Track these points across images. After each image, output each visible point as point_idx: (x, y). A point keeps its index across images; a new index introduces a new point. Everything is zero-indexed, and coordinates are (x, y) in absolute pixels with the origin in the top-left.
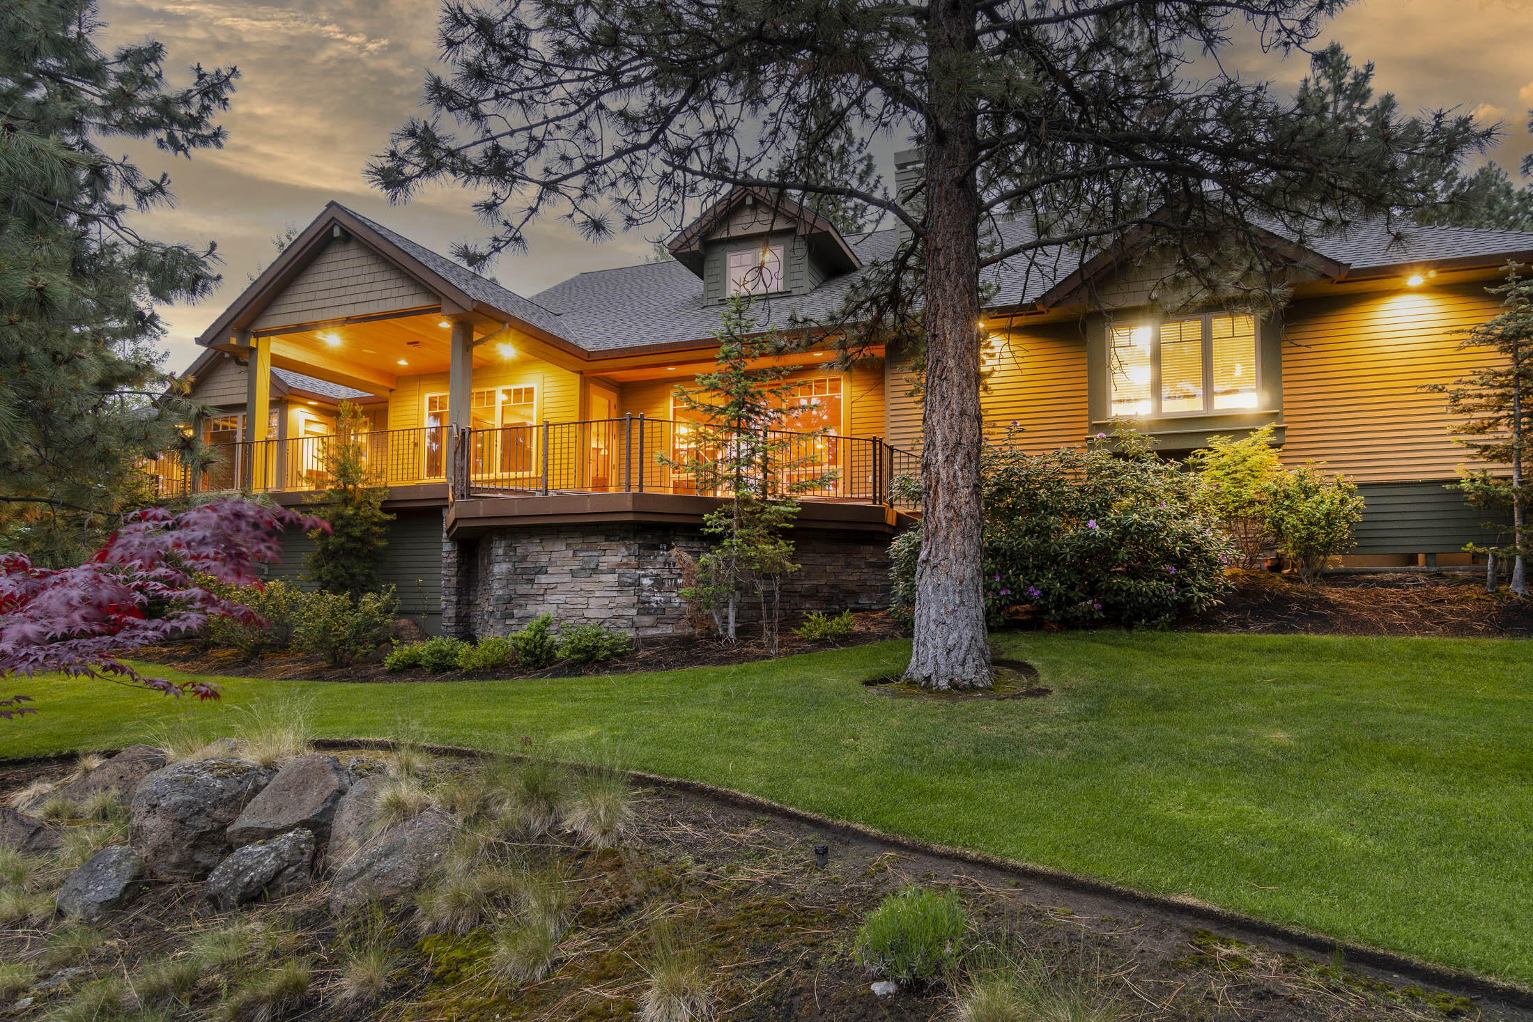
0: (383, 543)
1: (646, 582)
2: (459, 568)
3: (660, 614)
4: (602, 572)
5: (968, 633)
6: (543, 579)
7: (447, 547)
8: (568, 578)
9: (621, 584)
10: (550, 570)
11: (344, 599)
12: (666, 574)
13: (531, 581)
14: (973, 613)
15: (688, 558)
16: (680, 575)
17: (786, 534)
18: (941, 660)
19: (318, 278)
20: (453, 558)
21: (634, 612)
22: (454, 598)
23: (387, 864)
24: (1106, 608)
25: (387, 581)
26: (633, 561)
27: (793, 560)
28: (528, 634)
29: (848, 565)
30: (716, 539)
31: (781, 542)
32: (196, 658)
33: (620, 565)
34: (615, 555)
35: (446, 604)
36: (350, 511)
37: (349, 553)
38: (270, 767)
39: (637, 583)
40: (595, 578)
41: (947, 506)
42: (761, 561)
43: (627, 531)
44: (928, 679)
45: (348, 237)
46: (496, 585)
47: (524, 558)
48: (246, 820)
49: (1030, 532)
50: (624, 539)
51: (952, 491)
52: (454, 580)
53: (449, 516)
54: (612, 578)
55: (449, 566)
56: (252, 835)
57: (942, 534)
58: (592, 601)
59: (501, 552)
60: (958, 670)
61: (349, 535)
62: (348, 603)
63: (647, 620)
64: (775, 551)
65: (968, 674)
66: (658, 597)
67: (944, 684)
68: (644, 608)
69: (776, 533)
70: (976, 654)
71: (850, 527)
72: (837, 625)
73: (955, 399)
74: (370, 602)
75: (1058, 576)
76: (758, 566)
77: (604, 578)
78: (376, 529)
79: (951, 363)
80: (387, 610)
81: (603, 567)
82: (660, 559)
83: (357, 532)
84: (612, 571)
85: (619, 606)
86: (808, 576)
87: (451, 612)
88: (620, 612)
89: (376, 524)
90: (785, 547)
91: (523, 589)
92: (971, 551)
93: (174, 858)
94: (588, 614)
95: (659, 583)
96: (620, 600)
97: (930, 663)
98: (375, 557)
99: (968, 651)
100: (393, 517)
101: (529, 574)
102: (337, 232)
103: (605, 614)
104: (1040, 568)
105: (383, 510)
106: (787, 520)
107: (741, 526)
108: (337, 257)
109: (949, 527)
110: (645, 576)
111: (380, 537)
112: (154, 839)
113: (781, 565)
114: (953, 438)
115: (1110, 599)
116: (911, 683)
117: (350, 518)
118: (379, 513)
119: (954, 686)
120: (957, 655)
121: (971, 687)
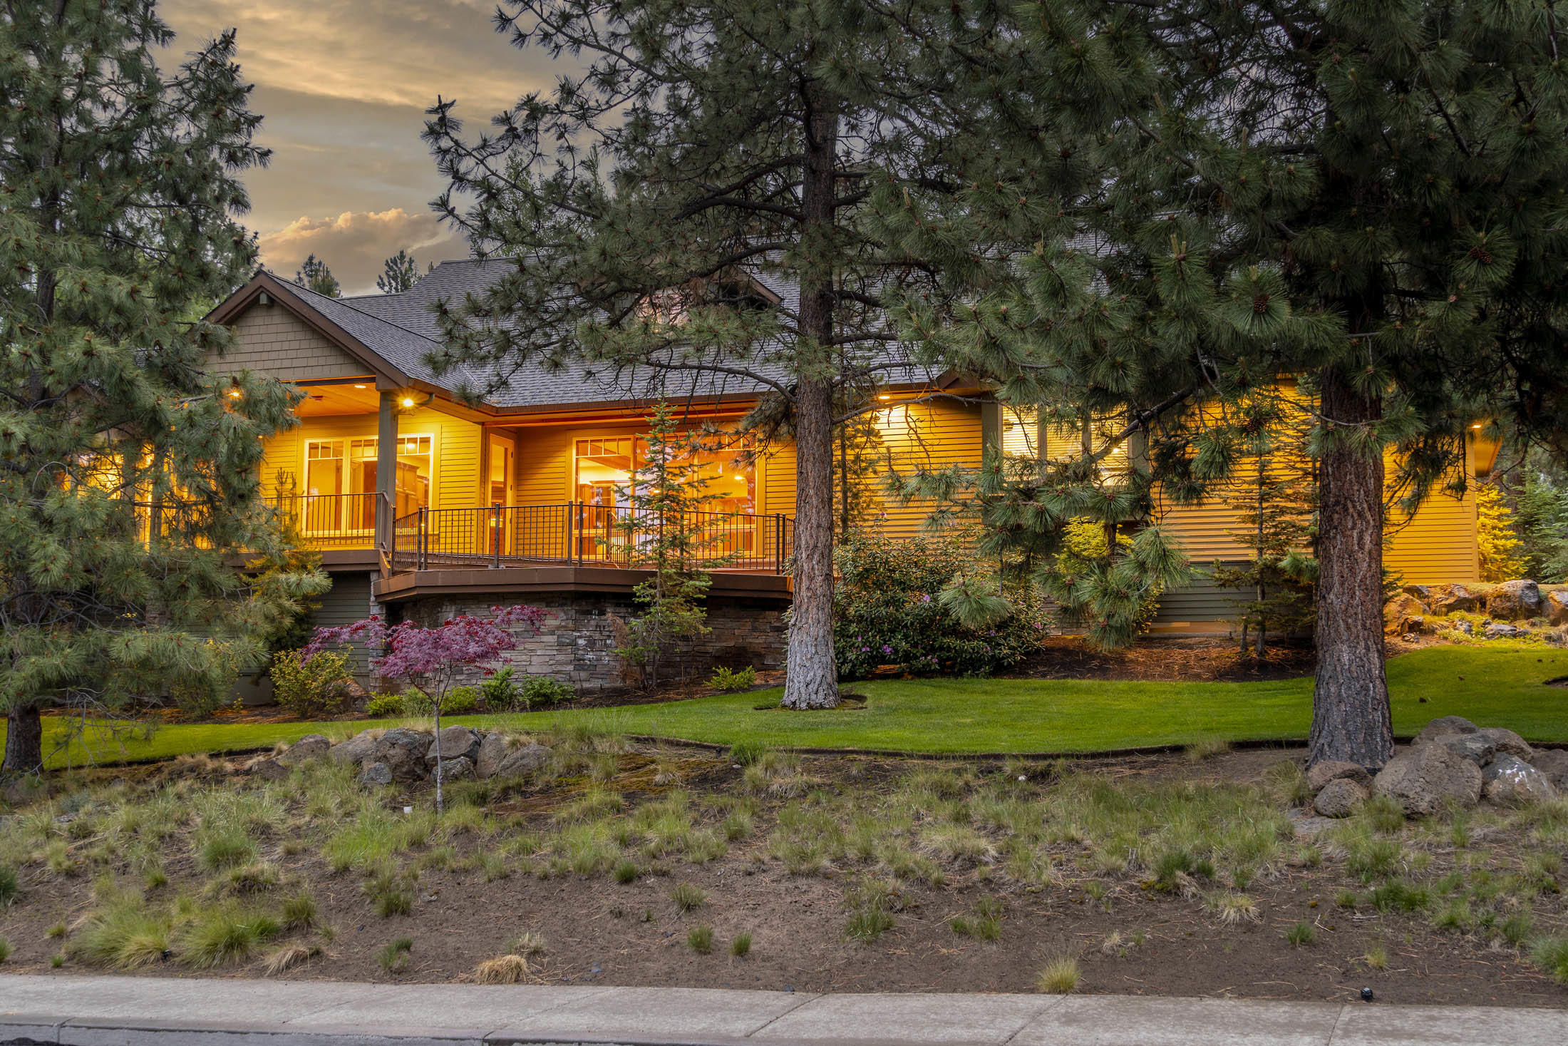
1: (581, 642)
3: (592, 669)
4: (543, 634)
5: (820, 673)
7: (375, 609)
9: (560, 644)
12: (597, 636)
14: (823, 659)
15: (620, 621)
16: (609, 637)
17: (700, 603)
18: (803, 690)
21: (571, 668)
23: (524, 762)
24: (941, 662)
26: (571, 624)
27: (705, 624)
28: (496, 683)
29: (754, 629)
30: (643, 607)
31: (696, 609)
33: (558, 628)
34: (555, 619)
39: (573, 644)
40: (537, 639)
41: (808, 588)
42: (680, 624)
43: (565, 598)
44: (794, 703)
45: (273, 303)
49: (887, 604)
50: (562, 605)
51: (811, 579)
54: (552, 639)
57: (805, 607)
58: (534, 659)
60: (813, 697)
63: (583, 675)
64: (692, 617)
65: (820, 698)
66: (590, 656)
67: (804, 705)
68: (579, 664)
69: (691, 601)
70: (825, 687)
71: (755, 595)
72: (740, 677)
73: (814, 516)
75: (906, 637)
76: (678, 629)
77: (545, 638)
79: (812, 492)
81: (543, 629)
82: (593, 623)
84: (552, 633)
85: (559, 663)
86: (719, 638)
88: (559, 668)
90: (699, 613)
92: (822, 618)
93: (404, 770)
94: (531, 670)
95: (591, 643)
96: (559, 658)
97: (796, 694)
99: (820, 685)
102: (263, 299)
103: (546, 669)
104: (893, 631)
106: (701, 591)
107: (664, 596)
108: (259, 321)
109: (809, 602)
110: (580, 637)
113: (696, 628)
114: (811, 543)
115: (944, 654)
116: (784, 706)
119: (810, 707)
120: (812, 687)
121: (822, 707)
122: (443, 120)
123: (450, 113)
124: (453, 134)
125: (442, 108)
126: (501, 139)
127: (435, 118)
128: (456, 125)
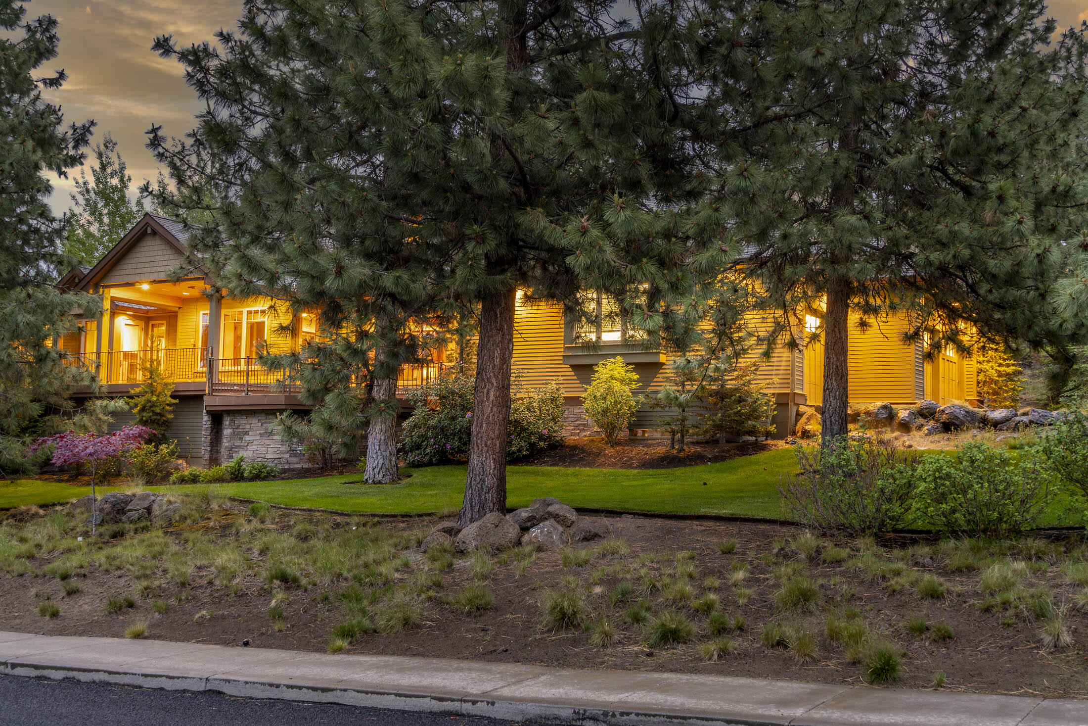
0: (172, 416)
2: (212, 431)
4: (274, 435)
5: (381, 462)
6: (247, 438)
7: (206, 418)
8: (258, 438)
9: (283, 441)
10: (250, 433)
11: (151, 447)
13: (241, 439)
18: (371, 472)
19: (139, 255)
20: (208, 425)
21: (288, 455)
22: (209, 448)
25: (173, 438)
28: (232, 464)
32: (73, 480)
35: (204, 450)
36: (154, 398)
37: (153, 422)
38: (134, 495)
40: (271, 437)
44: (366, 480)
45: (154, 233)
46: (225, 441)
47: (238, 427)
48: (129, 507)
52: (209, 438)
53: (207, 401)
54: (278, 438)
55: (206, 429)
56: (130, 510)
58: (269, 450)
59: (227, 423)
60: (377, 476)
61: (153, 411)
62: (154, 449)
65: (379, 477)
66: (300, 448)
67: (371, 481)
68: (293, 453)
70: (384, 470)
74: (164, 449)
77: (275, 437)
78: (168, 408)
80: (172, 453)
81: (274, 432)
83: (158, 410)
84: (278, 434)
85: (281, 452)
87: (207, 456)
88: (281, 455)
89: (168, 405)
91: (238, 443)
93: (111, 516)
94: (268, 456)
96: (282, 449)
98: (167, 424)
99: (381, 468)
100: (177, 401)
101: (240, 435)
102: (149, 231)
103: (275, 456)
105: (173, 397)
108: (149, 243)
111: (170, 412)
112: (106, 511)
116: (361, 482)
117: (154, 402)
118: (169, 399)
119: (374, 482)
120: (376, 470)
121: (380, 482)
122: (156, 137)
123: (160, 133)
124: (163, 144)
125: (154, 130)
126: (192, 146)
127: (151, 136)
128: (163, 139)
